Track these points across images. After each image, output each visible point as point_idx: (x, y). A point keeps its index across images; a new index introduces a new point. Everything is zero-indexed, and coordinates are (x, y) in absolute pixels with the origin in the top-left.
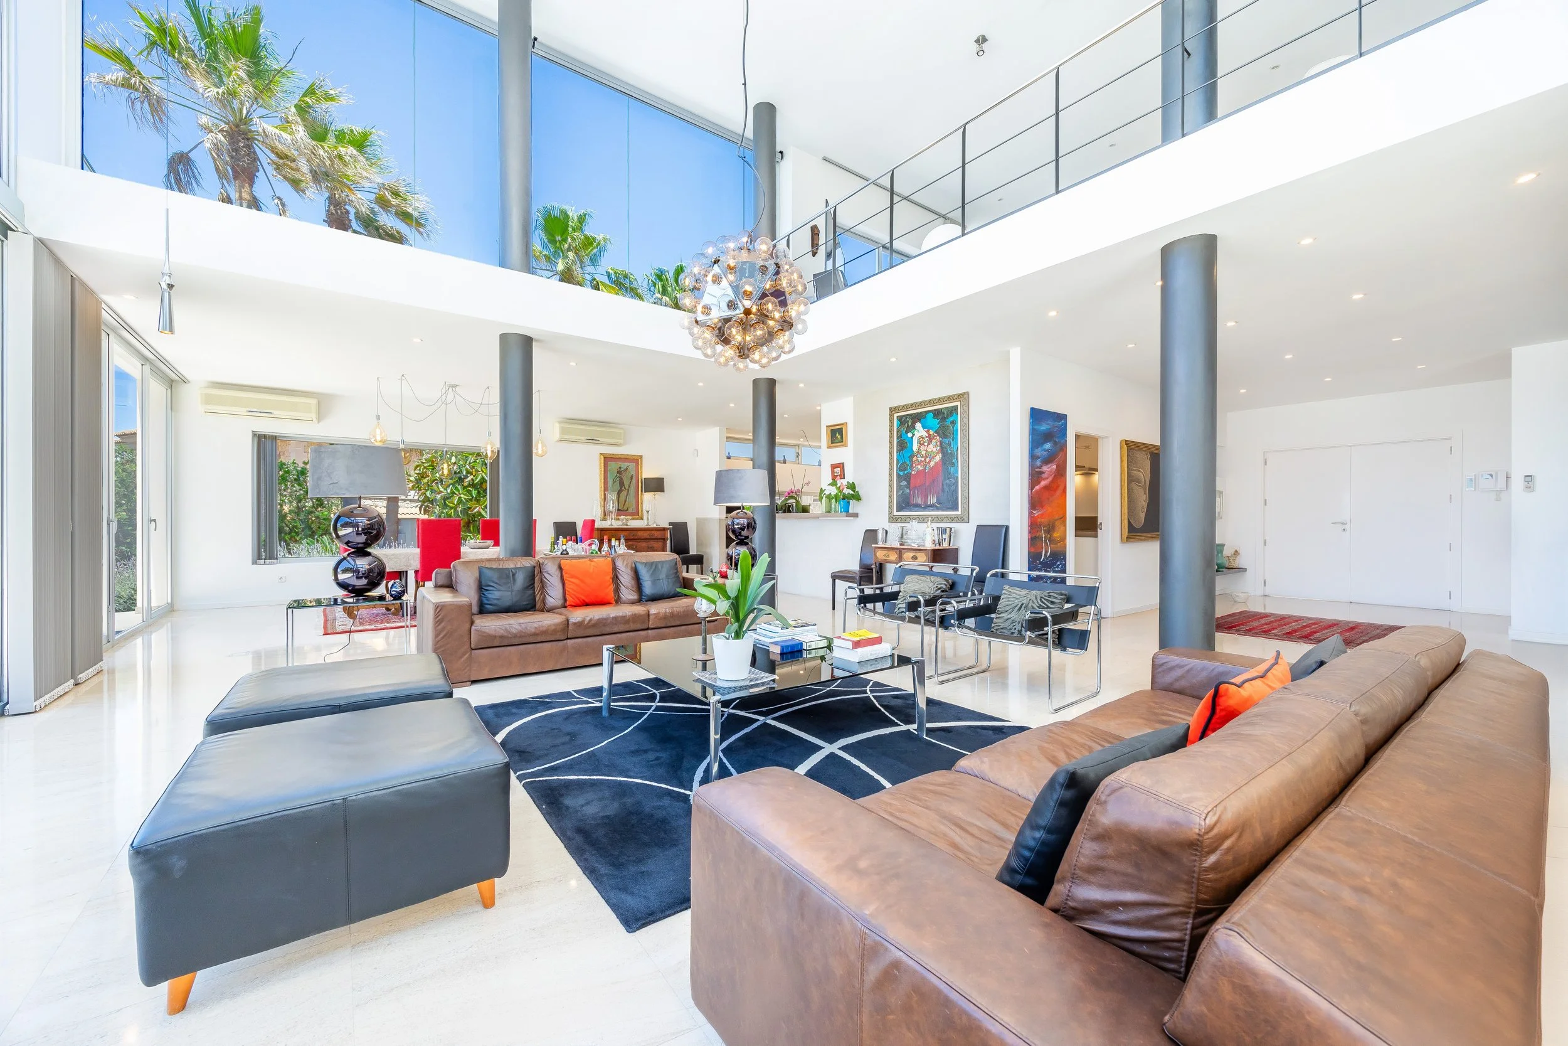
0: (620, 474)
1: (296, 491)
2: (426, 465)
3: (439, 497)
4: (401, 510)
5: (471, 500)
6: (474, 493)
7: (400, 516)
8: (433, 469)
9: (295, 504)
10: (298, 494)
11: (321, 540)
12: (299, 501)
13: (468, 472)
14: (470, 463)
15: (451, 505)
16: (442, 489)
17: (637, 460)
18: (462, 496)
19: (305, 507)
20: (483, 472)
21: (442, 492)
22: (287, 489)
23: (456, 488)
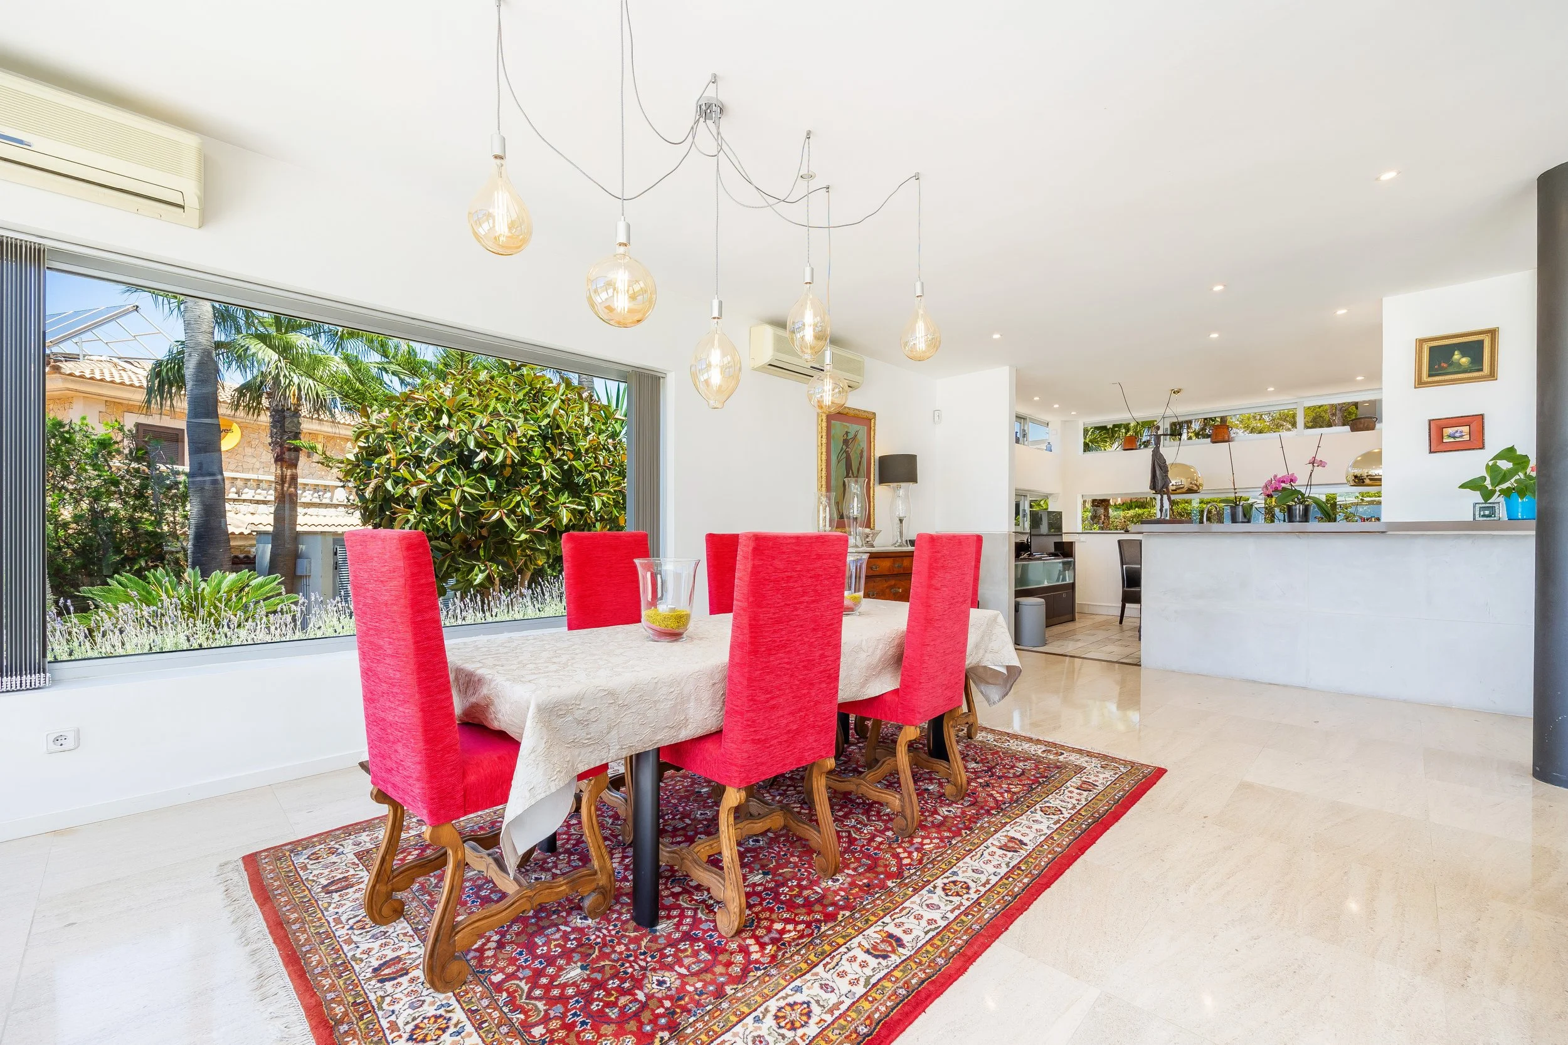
0: (847, 447)
1: (90, 478)
2: (381, 431)
3: (414, 492)
4: (300, 519)
5: (483, 497)
6: (491, 484)
7: (299, 528)
8: (394, 439)
9: (85, 505)
10: (94, 484)
11: (154, 576)
12: (96, 499)
13: (478, 444)
14: (481, 426)
15: (445, 507)
16: (421, 476)
17: (866, 420)
18: (466, 489)
19: (107, 510)
20: (508, 445)
21: (423, 482)
22: (67, 475)
23: (453, 473)
